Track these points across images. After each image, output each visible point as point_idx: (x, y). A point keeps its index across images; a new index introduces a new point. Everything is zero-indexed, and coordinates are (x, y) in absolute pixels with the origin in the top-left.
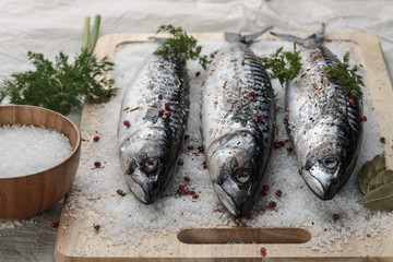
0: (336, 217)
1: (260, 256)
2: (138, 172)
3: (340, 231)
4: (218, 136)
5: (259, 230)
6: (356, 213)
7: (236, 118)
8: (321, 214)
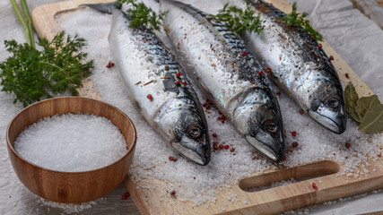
0: (348, 145)
1: (314, 191)
2: (185, 139)
3: (356, 156)
4: (233, 95)
5: (296, 168)
6: (358, 138)
7: (242, 77)
8: (334, 144)
